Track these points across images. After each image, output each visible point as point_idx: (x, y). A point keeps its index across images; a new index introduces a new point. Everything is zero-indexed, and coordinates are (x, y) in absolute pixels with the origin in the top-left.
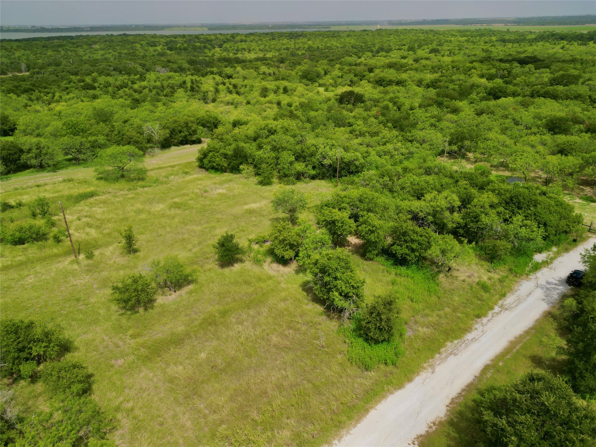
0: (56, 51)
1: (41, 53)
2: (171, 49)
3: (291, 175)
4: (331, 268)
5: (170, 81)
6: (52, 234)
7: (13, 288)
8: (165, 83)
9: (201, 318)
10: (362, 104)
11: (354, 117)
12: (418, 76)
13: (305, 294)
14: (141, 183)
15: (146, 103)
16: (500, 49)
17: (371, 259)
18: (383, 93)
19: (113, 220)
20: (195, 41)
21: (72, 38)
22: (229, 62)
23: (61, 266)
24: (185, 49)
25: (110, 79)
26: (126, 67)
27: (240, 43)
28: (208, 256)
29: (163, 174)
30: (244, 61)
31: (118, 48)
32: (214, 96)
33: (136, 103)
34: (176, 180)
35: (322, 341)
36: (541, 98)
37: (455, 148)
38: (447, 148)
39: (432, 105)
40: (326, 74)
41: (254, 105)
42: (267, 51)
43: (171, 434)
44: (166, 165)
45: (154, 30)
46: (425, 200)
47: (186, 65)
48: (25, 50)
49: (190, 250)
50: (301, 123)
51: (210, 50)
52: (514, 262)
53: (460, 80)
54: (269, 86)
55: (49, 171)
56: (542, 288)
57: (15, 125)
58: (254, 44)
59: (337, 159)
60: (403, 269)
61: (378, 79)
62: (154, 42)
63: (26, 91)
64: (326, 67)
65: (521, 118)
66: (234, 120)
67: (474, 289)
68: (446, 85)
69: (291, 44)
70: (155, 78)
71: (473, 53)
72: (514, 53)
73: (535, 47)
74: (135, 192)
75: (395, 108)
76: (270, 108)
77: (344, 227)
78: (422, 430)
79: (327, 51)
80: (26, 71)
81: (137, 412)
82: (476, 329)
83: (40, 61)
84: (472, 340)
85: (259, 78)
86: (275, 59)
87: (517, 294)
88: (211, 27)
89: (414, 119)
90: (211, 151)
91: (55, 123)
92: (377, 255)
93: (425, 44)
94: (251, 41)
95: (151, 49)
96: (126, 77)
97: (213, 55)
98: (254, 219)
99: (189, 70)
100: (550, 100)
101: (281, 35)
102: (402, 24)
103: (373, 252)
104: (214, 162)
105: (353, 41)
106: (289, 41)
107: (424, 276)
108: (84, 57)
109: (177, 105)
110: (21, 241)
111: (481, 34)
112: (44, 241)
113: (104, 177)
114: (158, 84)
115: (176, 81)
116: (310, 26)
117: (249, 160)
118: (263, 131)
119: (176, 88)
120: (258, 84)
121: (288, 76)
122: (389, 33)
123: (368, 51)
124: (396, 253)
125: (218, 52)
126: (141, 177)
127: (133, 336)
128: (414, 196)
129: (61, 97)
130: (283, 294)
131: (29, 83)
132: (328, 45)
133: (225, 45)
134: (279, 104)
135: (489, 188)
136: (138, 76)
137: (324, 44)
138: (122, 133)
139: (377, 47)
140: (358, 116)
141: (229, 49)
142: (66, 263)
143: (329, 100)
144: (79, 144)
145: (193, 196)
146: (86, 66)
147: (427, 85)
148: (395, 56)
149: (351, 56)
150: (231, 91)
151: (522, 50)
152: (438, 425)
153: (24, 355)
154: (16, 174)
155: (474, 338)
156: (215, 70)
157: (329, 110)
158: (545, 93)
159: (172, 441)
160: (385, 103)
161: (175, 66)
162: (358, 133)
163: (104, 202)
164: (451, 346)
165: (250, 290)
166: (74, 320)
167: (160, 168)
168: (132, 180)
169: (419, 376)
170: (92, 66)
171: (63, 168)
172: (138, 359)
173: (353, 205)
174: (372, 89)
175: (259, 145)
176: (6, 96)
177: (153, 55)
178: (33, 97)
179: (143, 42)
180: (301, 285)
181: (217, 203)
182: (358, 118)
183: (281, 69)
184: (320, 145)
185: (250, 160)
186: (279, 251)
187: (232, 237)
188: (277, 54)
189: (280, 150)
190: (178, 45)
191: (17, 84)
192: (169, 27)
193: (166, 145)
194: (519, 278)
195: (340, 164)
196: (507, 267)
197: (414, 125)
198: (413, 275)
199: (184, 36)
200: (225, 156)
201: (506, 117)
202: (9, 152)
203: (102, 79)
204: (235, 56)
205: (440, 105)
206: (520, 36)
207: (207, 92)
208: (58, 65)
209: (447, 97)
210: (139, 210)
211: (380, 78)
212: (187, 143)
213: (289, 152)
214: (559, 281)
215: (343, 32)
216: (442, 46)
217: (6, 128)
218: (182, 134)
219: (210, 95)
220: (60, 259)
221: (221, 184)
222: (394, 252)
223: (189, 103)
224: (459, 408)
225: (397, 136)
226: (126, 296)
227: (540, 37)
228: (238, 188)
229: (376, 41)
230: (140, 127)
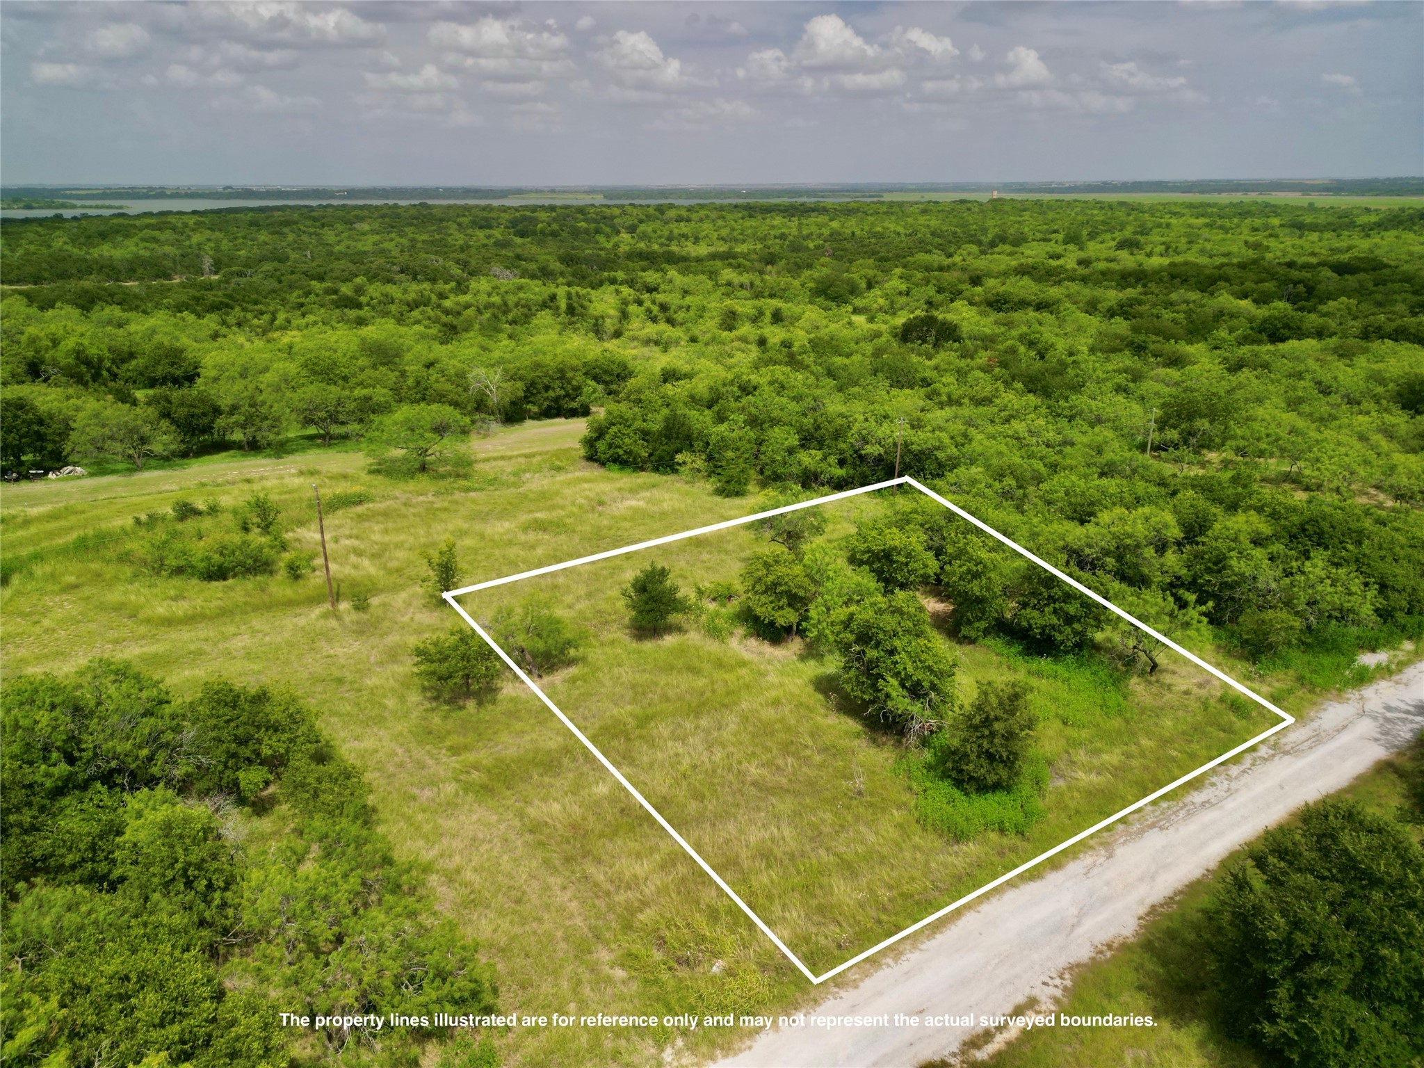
0: (276, 233)
1: (245, 238)
2: (522, 234)
3: (790, 476)
4: (881, 629)
5: (522, 295)
6: (282, 564)
7: (206, 653)
8: (511, 300)
9: (597, 726)
10: (956, 345)
11: (936, 368)
12: (1087, 292)
13: (821, 697)
14: (461, 482)
15: (472, 334)
16: (1289, 243)
17: (972, 641)
18: (1005, 325)
19: (407, 546)
20: (576, 219)
21: (311, 208)
22: (650, 259)
23: (302, 621)
24: (554, 234)
25: (391, 289)
26: (427, 267)
27: (676, 224)
28: (609, 618)
29: (509, 470)
30: (685, 259)
31: (409, 230)
32: (619, 325)
33: (451, 332)
34: (537, 483)
35: (860, 783)
36: (1386, 340)
37: (1172, 435)
38: (1155, 437)
39: (1120, 350)
40: (870, 286)
41: (707, 344)
42: (736, 240)
43: (539, 920)
44: (515, 453)
45: (486, 198)
46: (1097, 524)
47: (556, 266)
48: (212, 230)
49: (570, 607)
50: (812, 378)
51: (608, 237)
52: (1309, 663)
53: (1188, 303)
54: (739, 309)
55: (269, 456)
56: (1375, 718)
57: (196, 368)
58: (707, 227)
59: (895, 445)
60: (1045, 664)
61: (992, 299)
62: (486, 219)
63: (214, 308)
64: (871, 273)
65: (1335, 378)
66: (663, 369)
67: (1211, 709)
68: (1154, 311)
69: (792, 227)
70: (489, 289)
71: (1224, 250)
72: (1323, 251)
73: (1377, 240)
74: (450, 498)
75: (1033, 353)
76: (743, 351)
77: (912, 565)
78: (1083, 953)
79: (873, 240)
80: (211, 272)
81: (469, 875)
82: (1213, 785)
83: (242, 252)
84: (1203, 804)
85: (719, 293)
86: (754, 256)
87: (1315, 725)
88: (609, 193)
89: (1077, 376)
90: (614, 424)
91: (281, 365)
92: (986, 632)
93: (1106, 231)
94: (701, 220)
95: (480, 234)
96: (427, 285)
97: (616, 246)
98: (705, 556)
99: (562, 274)
100: (1409, 345)
101: (768, 210)
102: (1051, 191)
103: (977, 625)
104: (620, 447)
105: (934, 223)
106: (786, 220)
107: (1093, 677)
108: (338, 248)
109: (539, 340)
110: (217, 573)
111: (1244, 212)
112: (266, 576)
113: (385, 470)
114: (496, 299)
115: (535, 294)
116: (834, 192)
117: (696, 444)
118: (729, 388)
119: (534, 308)
120: (717, 304)
121: (784, 290)
122: (1022, 208)
123: (970, 242)
124: (1030, 625)
125: (625, 240)
126: (462, 471)
127: (455, 750)
128: (1073, 519)
129: (289, 322)
130: (772, 694)
131: (220, 293)
132: (878, 229)
133: (642, 228)
134: (762, 342)
135: (1250, 502)
136: (453, 284)
137: (866, 228)
138: (424, 384)
139: (990, 236)
140: (943, 366)
141: (652, 235)
142: (313, 616)
143: (878, 335)
144: (334, 402)
145: (575, 510)
146: (343, 264)
147: (1109, 310)
148: (1033, 253)
149: (930, 252)
150: (656, 317)
151: (1344, 245)
152: (1117, 949)
153: (246, 752)
154: (201, 459)
155: (1208, 801)
156: (620, 275)
157: (878, 353)
158: (1396, 330)
159: (540, 932)
160: (1009, 342)
161: (532, 266)
162: (944, 398)
163: (386, 514)
164: (1153, 811)
165: (701, 682)
166: (337, 714)
167: (503, 458)
168: (443, 477)
169: (1078, 862)
170: (355, 264)
171: (296, 450)
172: (466, 791)
173: (931, 529)
174: (978, 318)
175: (718, 413)
176: (175, 317)
177: (484, 246)
178: (231, 320)
179: (463, 220)
180: (811, 681)
181: (626, 525)
182: (946, 370)
183: (767, 277)
184: (857, 416)
185: (698, 445)
186: (764, 609)
187: (663, 573)
188: (759, 246)
189: (766, 425)
190: (540, 226)
191: (197, 294)
192: (519, 192)
193: (513, 415)
194: (1321, 695)
195: (902, 457)
196: (1291, 672)
197: (1077, 388)
198: (1066, 675)
199: (552, 208)
200: (645, 435)
201: (1299, 376)
202: (192, 410)
203: (375, 290)
204: (665, 248)
205: (1139, 349)
206: (1340, 217)
207: (602, 317)
208: (283, 259)
209: (1157, 334)
210: (460, 530)
211: (998, 294)
212: (558, 415)
213: (787, 428)
214: (1415, 706)
215: (911, 204)
216: (1147, 234)
217: (178, 372)
218: (551, 394)
219: (610, 325)
220: (298, 611)
221: (633, 491)
222: (1025, 624)
223: (564, 338)
224: (1167, 923)
225: (1036, 408)
226: (443, 668)
227: (1390, 221)
228: (671, 500)
229: (990, 223)
230: (462, 375)
